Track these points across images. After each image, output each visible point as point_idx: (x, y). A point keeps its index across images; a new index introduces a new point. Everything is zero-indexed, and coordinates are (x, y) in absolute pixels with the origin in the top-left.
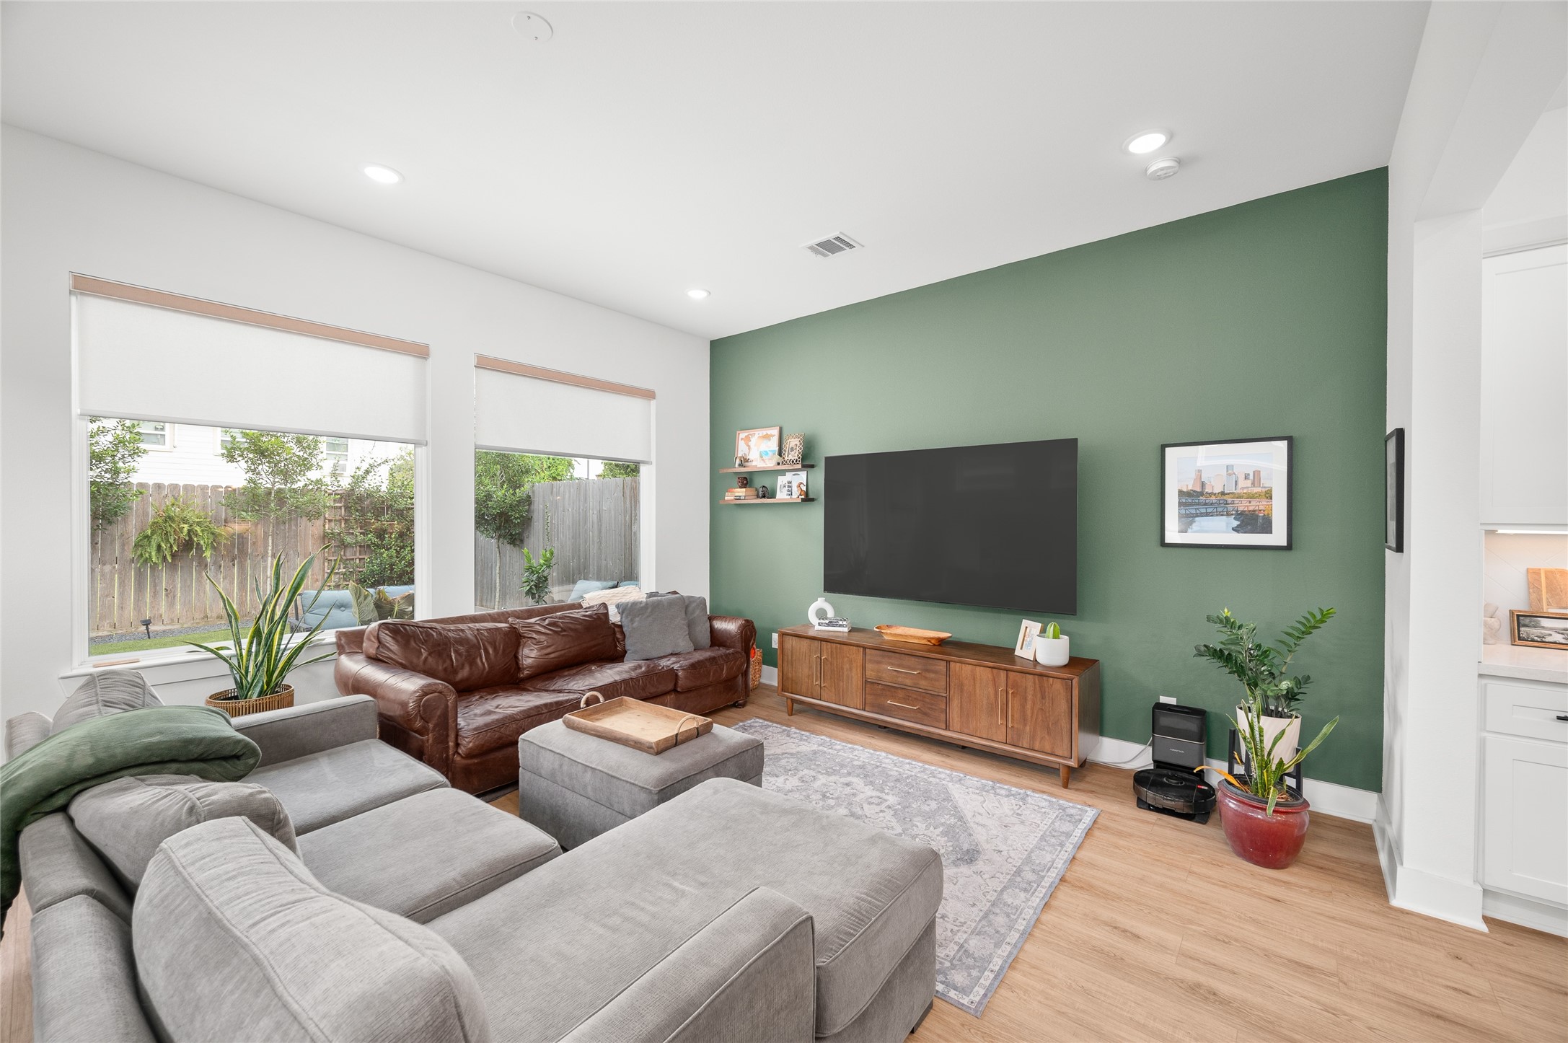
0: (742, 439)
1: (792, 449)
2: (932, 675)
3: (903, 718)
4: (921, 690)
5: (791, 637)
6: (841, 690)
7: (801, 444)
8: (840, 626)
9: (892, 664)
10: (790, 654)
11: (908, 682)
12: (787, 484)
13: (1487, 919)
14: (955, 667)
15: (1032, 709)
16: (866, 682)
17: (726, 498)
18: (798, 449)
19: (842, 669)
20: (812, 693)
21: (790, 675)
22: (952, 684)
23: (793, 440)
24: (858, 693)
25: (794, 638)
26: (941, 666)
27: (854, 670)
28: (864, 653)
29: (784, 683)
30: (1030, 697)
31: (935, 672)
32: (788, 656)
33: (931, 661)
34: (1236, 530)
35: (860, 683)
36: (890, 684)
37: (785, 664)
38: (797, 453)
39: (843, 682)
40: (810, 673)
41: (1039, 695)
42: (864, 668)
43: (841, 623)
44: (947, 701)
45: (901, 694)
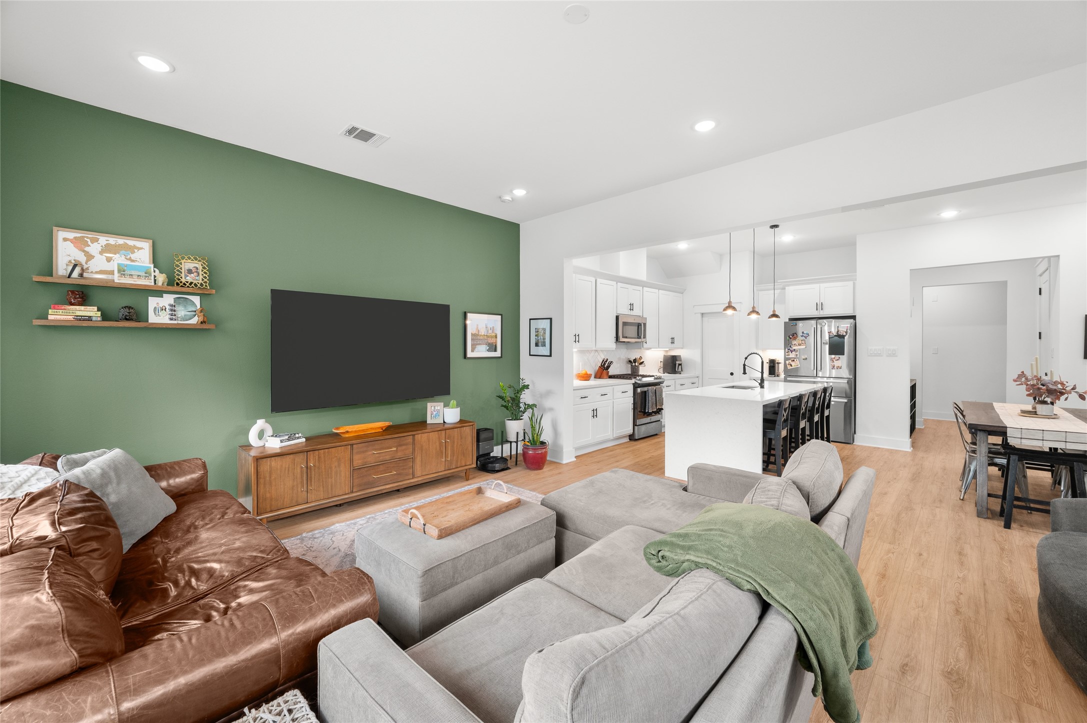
0: (65, 240)
1: (190, 271)
2: (404, 447)
3: (384, 484)
4: (396, 460)
5: (269, 459)
6: (330, 486)
7: (204, 268)
8: (298, 438)
9: (375, 450)
10: (268, 475)
11: (388, 457)
12: (168, 307)
13: (576, 457)
14: (418, 437)
15: (457, 446)
16: (354, 470)
17: (50, 317)
18: (201, 273)
19: (331, 468)
20: (297, 501)
21: (268, 495)
22: (416, 449)
23: (189, 261)
24: (347, 482)
25: (273, 458)
26: (410, 439)
27: (342, 465)
28: (352, 449)
29: (260, 506)
30: (456, 440)
31: (406, 444)
32: (265, 478)
33: (402, 438)
34: (488, 350)
35: (348, 473)
36: (374, 464)
37: (261, 487)
38: (201, 277)
39: (332, 478)
40: (295, 483)
41: (460, 438)
42: (351, 460)
43: (297, 435)
44: (413, 460)
45: (382, 468)
